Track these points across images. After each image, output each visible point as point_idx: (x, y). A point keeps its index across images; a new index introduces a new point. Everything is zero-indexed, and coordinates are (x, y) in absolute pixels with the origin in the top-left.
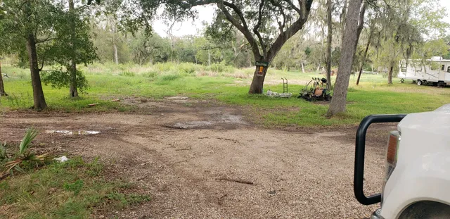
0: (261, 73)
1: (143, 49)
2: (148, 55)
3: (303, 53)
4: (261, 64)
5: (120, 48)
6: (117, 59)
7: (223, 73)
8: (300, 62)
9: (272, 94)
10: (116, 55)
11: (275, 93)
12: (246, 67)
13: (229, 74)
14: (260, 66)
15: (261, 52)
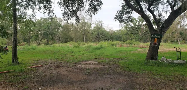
0: (155, 44)
1: (98, 36)
2: (100, 38)
3: (179, 34)
4: (155, 36)
5: (86, 36)
6: (85, 40)
7: (133, 45)
8: (177, 39)
9: (167, 61)
10: (84, 39)
11: (169, 60)
12: (147, 42)
13: (135, 45)
14: (154, 38)
15: (155, 27)
